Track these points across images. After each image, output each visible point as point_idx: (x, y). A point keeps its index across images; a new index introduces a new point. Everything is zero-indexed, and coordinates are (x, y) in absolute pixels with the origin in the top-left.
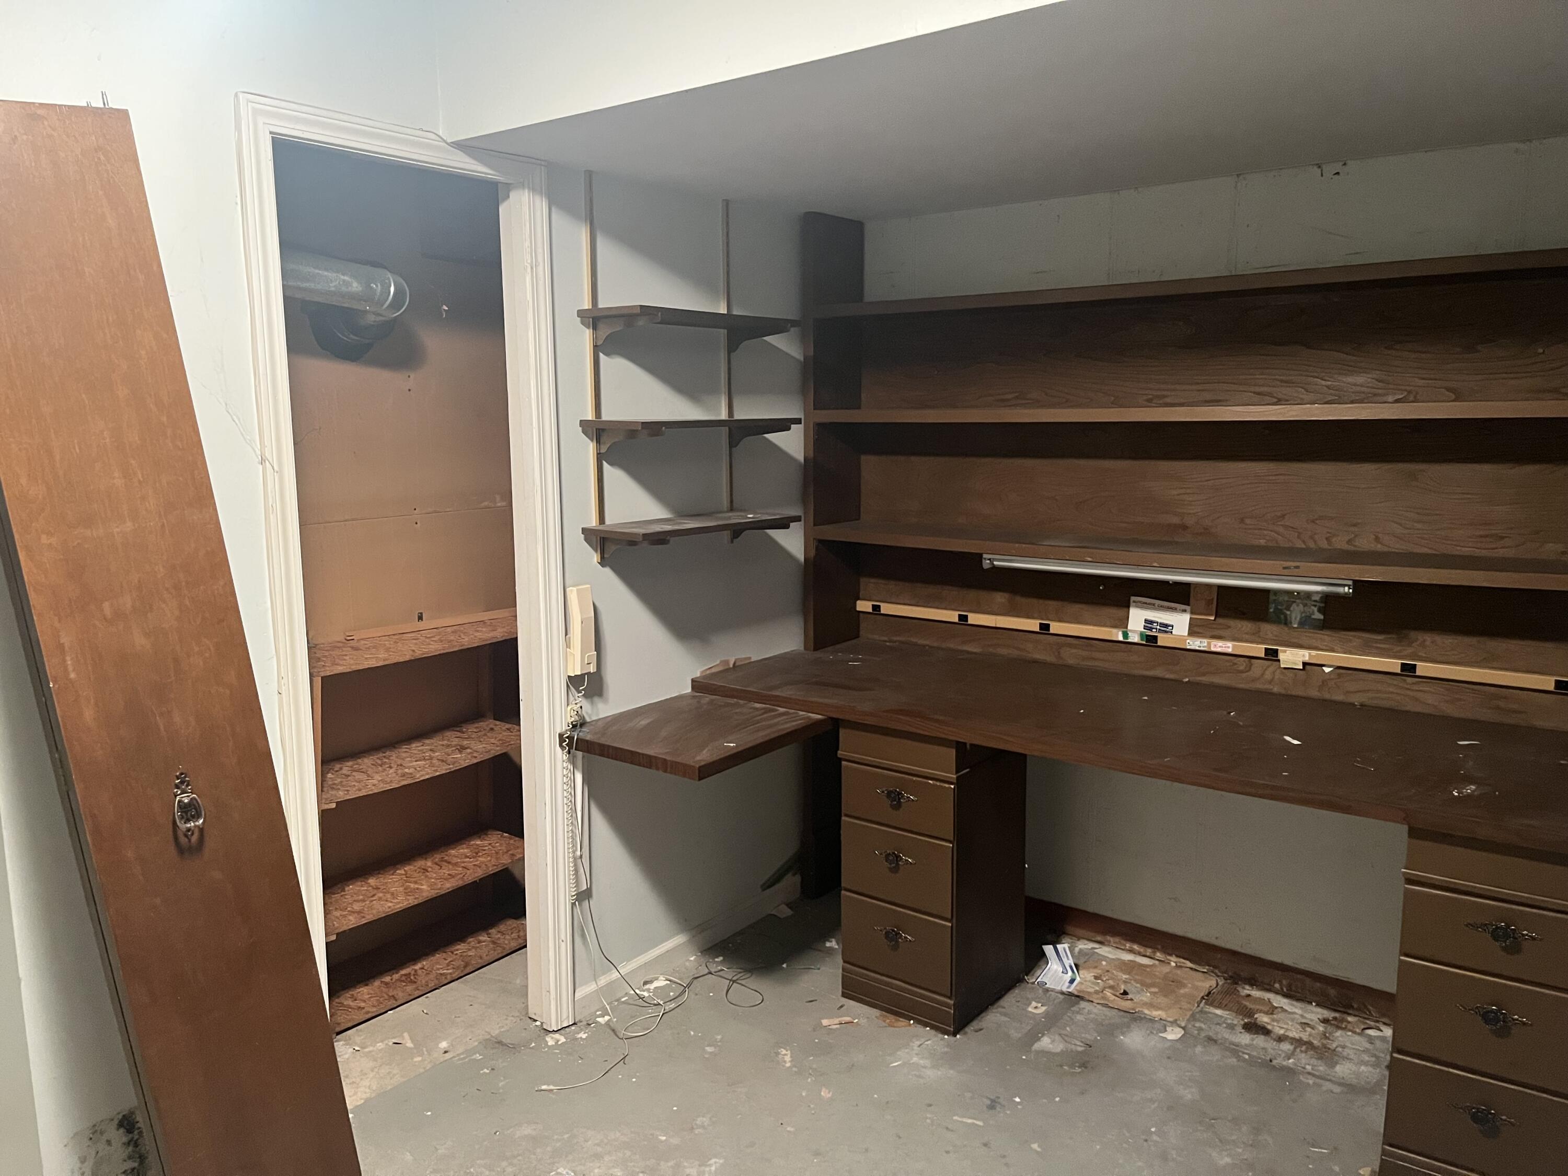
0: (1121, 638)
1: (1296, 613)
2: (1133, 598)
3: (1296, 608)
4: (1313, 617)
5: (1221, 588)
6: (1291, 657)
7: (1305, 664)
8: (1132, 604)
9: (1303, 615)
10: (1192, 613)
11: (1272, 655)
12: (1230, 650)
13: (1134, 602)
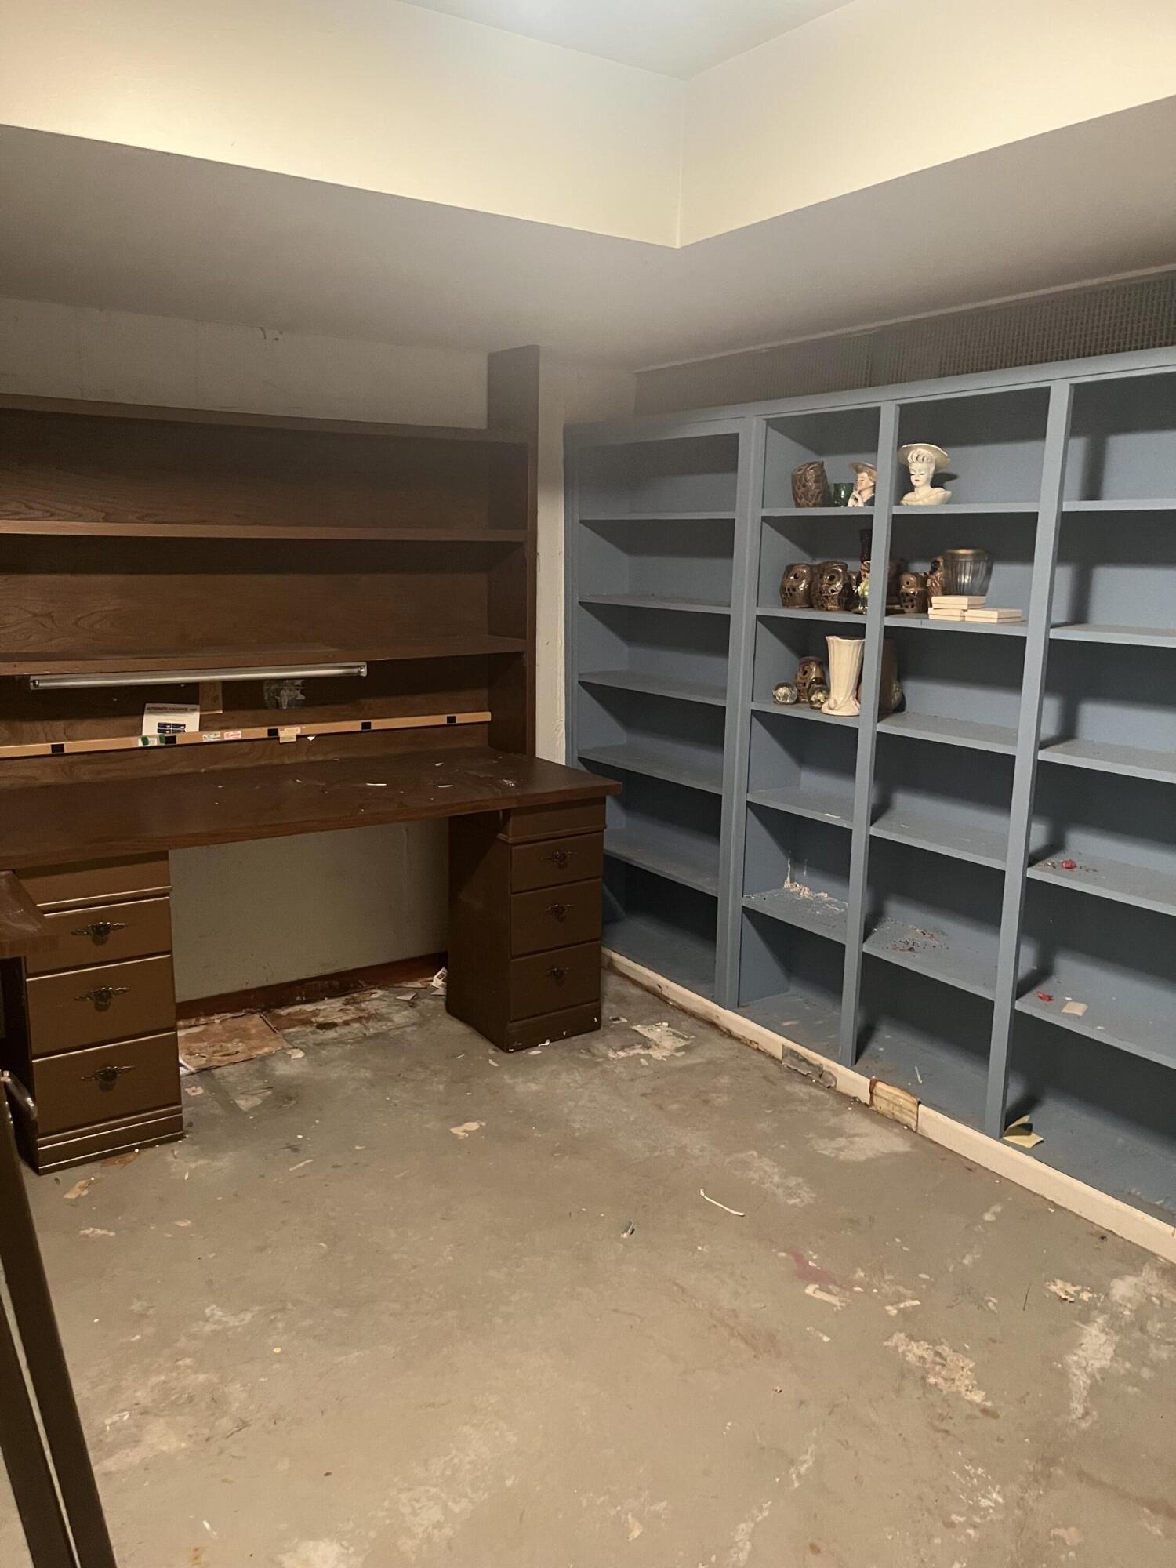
0: (140, 744)
1: (285, 697)
2: (147, 705)
3: (285, 693)
4: (298, 698)
5: (225, 683)
6: (288, 733)
7: (298, 737)
8: (146, 711)
9: (290, 698)
10: (201, 711)
11: (274, 733)
12: (240, 737)
13: (148, 708)
